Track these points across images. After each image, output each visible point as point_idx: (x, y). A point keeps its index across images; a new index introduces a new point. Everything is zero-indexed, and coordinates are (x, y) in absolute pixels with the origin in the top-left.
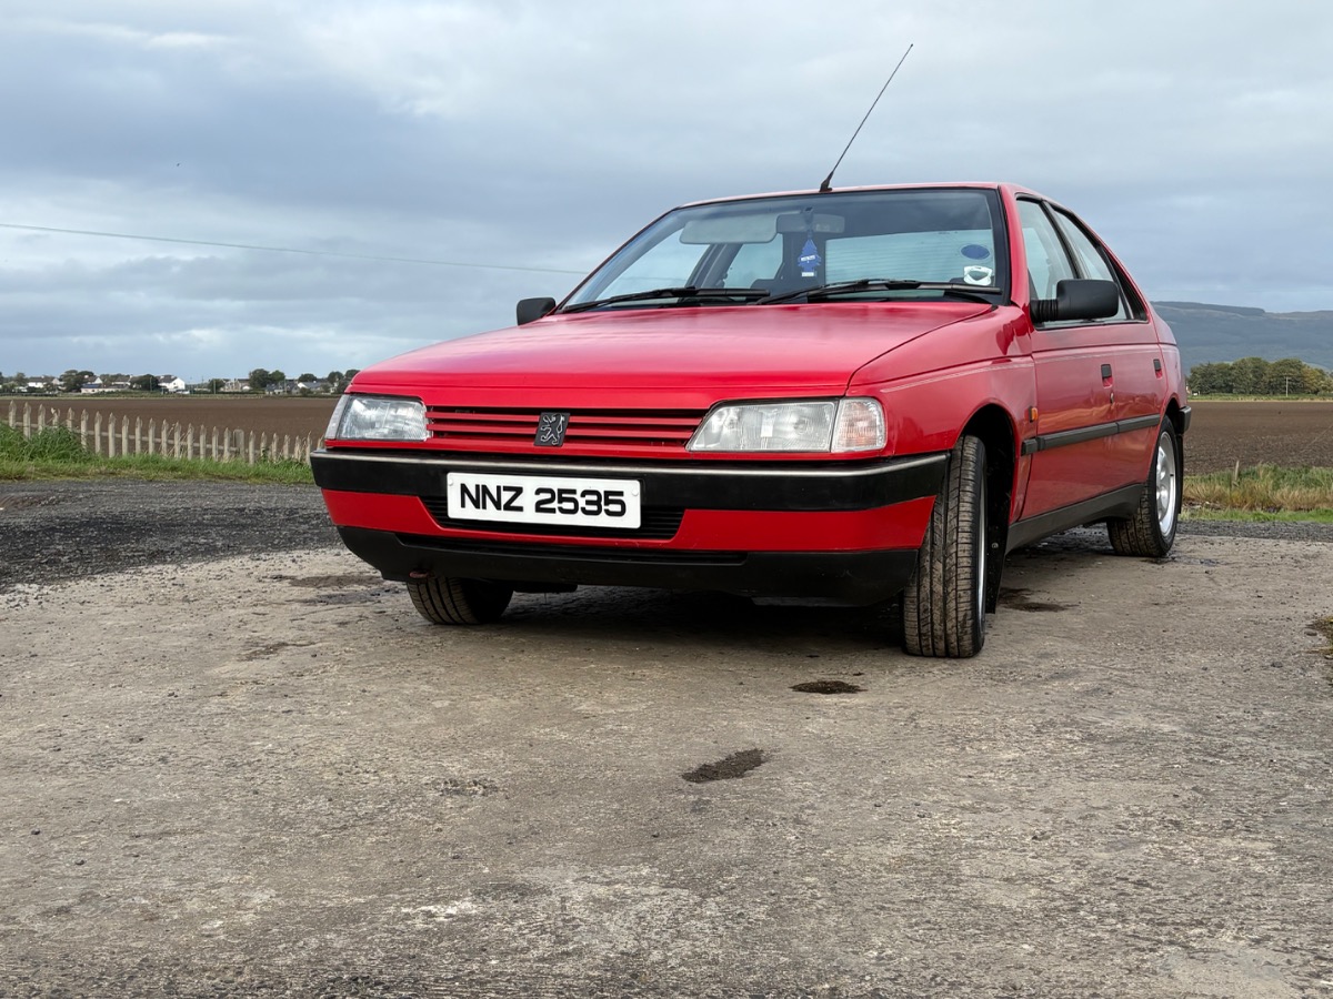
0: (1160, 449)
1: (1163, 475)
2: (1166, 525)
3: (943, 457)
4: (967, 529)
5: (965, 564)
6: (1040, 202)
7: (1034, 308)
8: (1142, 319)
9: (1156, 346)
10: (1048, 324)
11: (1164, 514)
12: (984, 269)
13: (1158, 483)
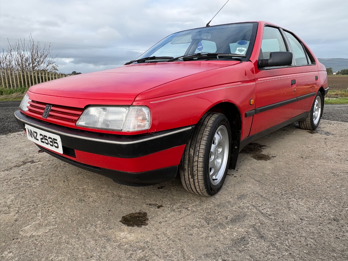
0: (316, 100)
1: (317, 108)
2: (316, 122)
3: (190, 128)
4: (202, 156)
5: (201, 170)
6: (278, 28)
7: (260, 62)
8: (314, 64)
9: (317, 72)
10: (266, 68)
11: (316, 118)
12: (243, 49)
13: (314, 110)
